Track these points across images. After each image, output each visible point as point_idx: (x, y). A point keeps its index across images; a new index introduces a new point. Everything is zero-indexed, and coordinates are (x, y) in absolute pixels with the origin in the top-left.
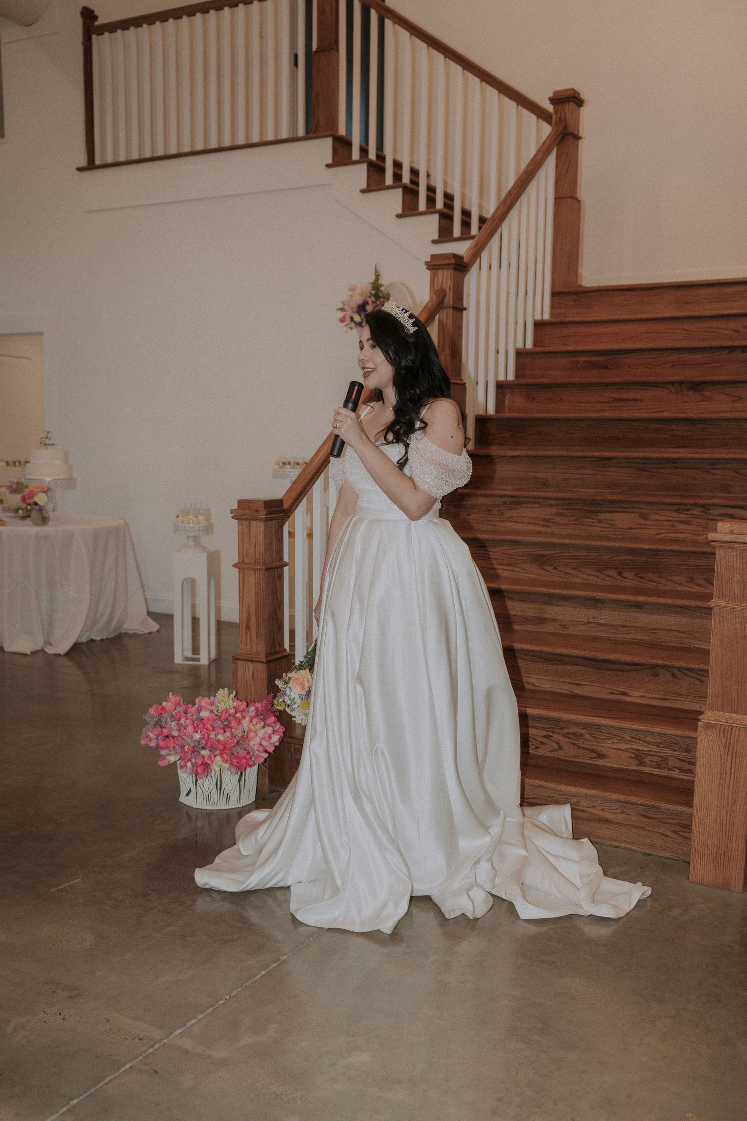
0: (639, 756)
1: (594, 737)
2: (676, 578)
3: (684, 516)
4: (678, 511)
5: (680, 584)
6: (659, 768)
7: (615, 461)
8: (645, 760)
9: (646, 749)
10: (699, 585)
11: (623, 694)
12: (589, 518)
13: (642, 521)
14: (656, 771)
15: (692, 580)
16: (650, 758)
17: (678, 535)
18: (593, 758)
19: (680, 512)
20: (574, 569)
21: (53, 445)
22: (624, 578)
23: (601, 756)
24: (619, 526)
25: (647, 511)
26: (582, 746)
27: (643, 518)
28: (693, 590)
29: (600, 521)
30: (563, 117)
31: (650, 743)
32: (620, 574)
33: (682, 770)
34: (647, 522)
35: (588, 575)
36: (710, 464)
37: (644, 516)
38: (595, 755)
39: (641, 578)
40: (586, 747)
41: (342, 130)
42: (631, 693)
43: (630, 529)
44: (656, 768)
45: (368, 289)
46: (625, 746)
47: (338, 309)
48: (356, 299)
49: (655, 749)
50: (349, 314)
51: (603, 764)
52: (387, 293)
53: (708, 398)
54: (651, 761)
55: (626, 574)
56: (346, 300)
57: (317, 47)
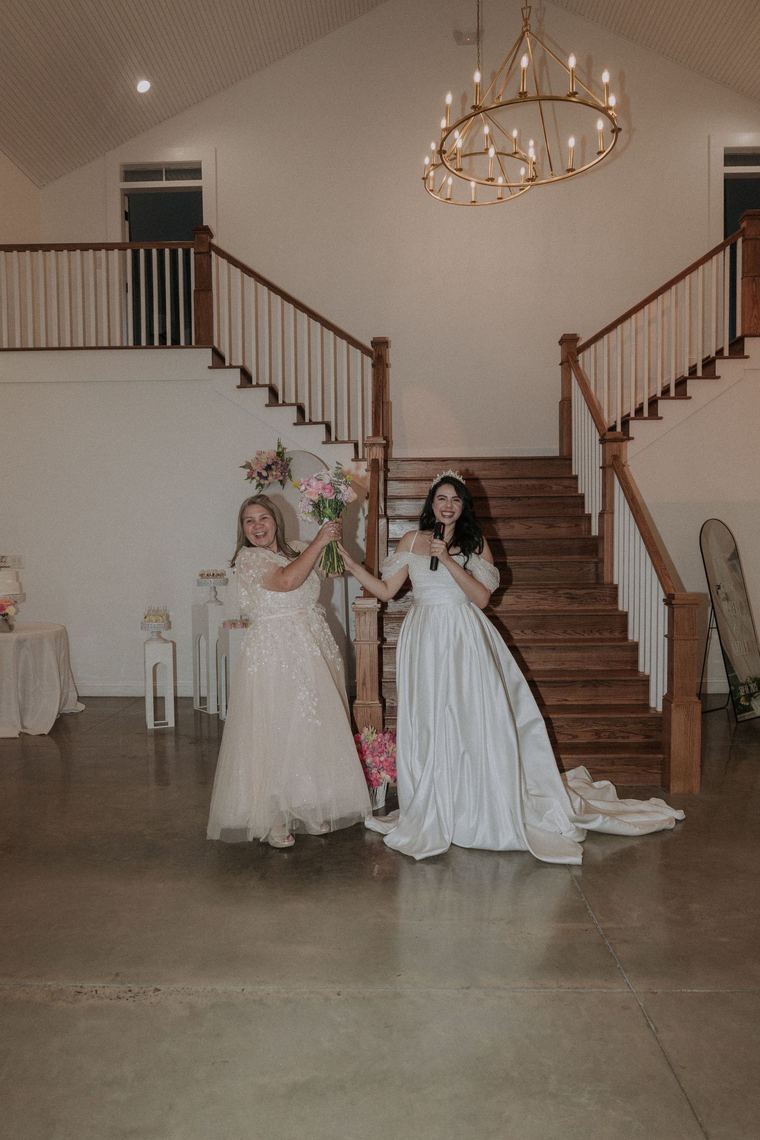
0: (597, 733)
1: (569, 726)
2: (556, 632)
3: (543, 595)
5: (558, 635)
8: (602, 735)
9: (602, 728)
10: (570, 635)
11: (565, 700)
13: (518, 600)
14: (609, 740)
15: (565, 632)
16: (604, 733)
17: (539, 607)
18: (570, 739)
19: (540, 593)
21: (9, 567)
22: (525, 634)
23: (577, 737)
25: (521, 594)
26: (563, 733)
27: (518, 598)
28: (567, 638)
30: (380, 354)
31: (603, 725)
32: (522, 632)
33: (623, 737)
34: (521, 600)
36: (541, 565)
38: (571, 737)
39: (535, 633)
40: (566, 733)
41: (216, 344)
42: (569, 699)
43: (511, 605)
44: (608, 738)
45: (274, 455)
46: (588, 729)
47: (241, 467)
48: (264, 461)
49: (607, 727)
50: (258, 470)
51: (577, 741)
52: (290, 458)
53: (513, 527)
54: (605, 735)
55: (526, 632)
56: (250, 461)
57: (196, 287)
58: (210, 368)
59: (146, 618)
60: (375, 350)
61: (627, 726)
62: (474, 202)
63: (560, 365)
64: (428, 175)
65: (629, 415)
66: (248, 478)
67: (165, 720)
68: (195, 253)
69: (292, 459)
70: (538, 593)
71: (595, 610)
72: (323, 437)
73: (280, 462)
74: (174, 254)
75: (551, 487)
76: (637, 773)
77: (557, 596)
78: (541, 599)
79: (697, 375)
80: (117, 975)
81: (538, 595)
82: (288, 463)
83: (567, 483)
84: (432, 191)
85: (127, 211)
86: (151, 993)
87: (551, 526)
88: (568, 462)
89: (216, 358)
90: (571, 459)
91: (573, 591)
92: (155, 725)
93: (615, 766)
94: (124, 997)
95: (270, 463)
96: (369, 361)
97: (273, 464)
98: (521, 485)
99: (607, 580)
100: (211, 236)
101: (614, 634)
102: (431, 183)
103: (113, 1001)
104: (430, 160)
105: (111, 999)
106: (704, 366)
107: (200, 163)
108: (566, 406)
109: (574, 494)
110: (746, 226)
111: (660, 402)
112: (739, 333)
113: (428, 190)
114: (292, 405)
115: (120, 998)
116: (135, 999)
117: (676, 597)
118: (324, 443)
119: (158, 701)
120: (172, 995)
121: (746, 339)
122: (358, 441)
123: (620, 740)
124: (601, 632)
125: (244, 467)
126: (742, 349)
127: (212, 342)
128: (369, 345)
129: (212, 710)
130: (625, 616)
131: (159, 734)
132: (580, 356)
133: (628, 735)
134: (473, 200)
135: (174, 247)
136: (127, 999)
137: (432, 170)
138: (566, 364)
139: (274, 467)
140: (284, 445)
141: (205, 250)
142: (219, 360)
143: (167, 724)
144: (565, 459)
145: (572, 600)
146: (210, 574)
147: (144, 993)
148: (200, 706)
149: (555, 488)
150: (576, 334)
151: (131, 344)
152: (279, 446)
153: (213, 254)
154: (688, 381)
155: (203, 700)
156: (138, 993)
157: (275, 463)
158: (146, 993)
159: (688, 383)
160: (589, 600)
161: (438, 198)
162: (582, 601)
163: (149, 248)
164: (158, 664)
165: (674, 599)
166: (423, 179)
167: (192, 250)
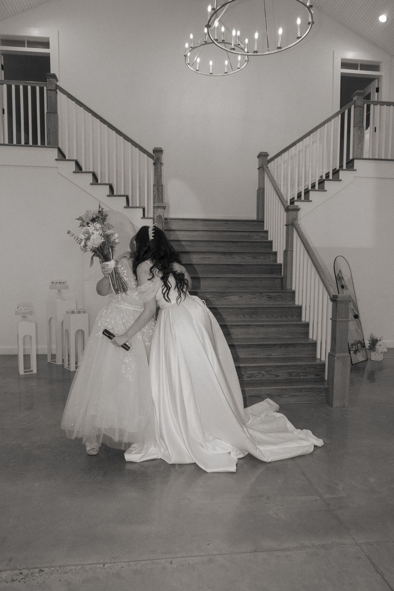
0: (290, 374)
1: (275, 370)
2: (262, 316)
3: (254, 296)
4: (252, 294)
5: (264, 318)
6: (297, 377)
7: (221, 279)
8: (292, 375)
9: (292, 371)
10: (270, 318)
11: (270, 355)
12: (222, 298)
13: (240, 298)
15: (267, 317)
17: (252, 302)
18: (275, 377)
19: (252, 295)
20: (228, 316)
22: (246, 317)
23: (277, 376)
24: (232, 301)
25: (242, 295)
28: (268, 320)
29: (226, 299)
30: (158, 157)
32: (244, 316)
33: (304, 376)
34: (242, 299)
35: (233, 318)
37: (241, 297)
38: (275, 376)
39: (251, 317)
40: (272, 374)
41: (60, 146)
42: (273, 354)
43: (236, 301)
44: (295, 376)
45: (97, 212)
46: (285, 371)
47: (76, 219)
48: (91, 216)
49: (294, 370)
50: (87, 221)
51: (279, 378)
52: (106, 214)
53: (234, 258)
54: (294, 375)
55: (246, 316)
56: (82, 216)
57: (47, 110)
58: (56, 160)
59: (18, 308)
60: (155, 155)
61: (306, 369)
62: (212, 74)
63: (258, 169)
64: (187, 54)
65: (294, 198)
66: (81, 226)
67: (30, 369)
68: (47, 90)
69: (108, 215)
70: (251, 294)
71: (282, 304)
72: (125, 204)
73: (101, 217)
74: (34, 90)
75: (253, 236)
76: (313, 396)
77: (262, 297)
78: (254, 298)
79: (330, 179)
80: (10, 560)
81: (251, 296)
82: (105, 217)
83: (262, 234)
84: (189, 64)
85: (3, 64)
86: (37, 574)
87: (255, 258)
88: (262, 223)
89: (60, 154)
90: (263, 222)
91: (270, 294)
92: (25, 372)
93: (301, 393)
94: (16, 579)
95: (94, 217)
96: (151, 161)
97: (96, 218)
98: (237, 235)
99: (288, 287)
100: (57, 81)
101: (294, 318)
102: (188, 60)
103: (8, 583)
104: (189, 45)
105: (7, 583)
106: (333, 174)
107: (48, 39)
108: (261, 193)
109: (266, 241)
110: (356, 99)
111: (310, 192)
112: (351, 158)
113: (187, 64)
114: (106, 184)
115: (14, 581)
116: (25, 581)
117: (338, 297)
118: (125, 207)
119: (27, 357)
120: (53, 575)
121: (355, 161)
122: (145, 207)
123: (302, 377)
124: (287, 316)
125: (78, 219)
126: (353, 166)
127: (58, 144)
128: (151, 152)
129: (59, 362)
130: (300, 308)
131: (28, 378)
132: (269, 165)
133: (306, 374)
134: (211, 72)
135: (34, 85)
136: (19, 581)
137: (189, 52)
138: (261, 169)
139: (96, 220)
140: (102, 206)
141: (54, 89)
142: (62, 156)
143: (32, 371)
144: (260, 222)
145: (270, 299)
146: (58, 282)
147: (32, 574)
148: (51, 360)
149: (255, 237)
150: (267, 152)
151: (7, 142)
152: (100, 207)
153: (58, 91)
154: (325, 181)
155: (53, 356)
156: (27, 575)
157: (97, 217)
158: (33, 575)
159: (325, 183)
160: (279, 299)
161: (192, 69)
162: (275, 299)
163: (18, 85)
164: (26, 335)
165: (338, 298)
166: (185, 56)
167: (45, 88)
